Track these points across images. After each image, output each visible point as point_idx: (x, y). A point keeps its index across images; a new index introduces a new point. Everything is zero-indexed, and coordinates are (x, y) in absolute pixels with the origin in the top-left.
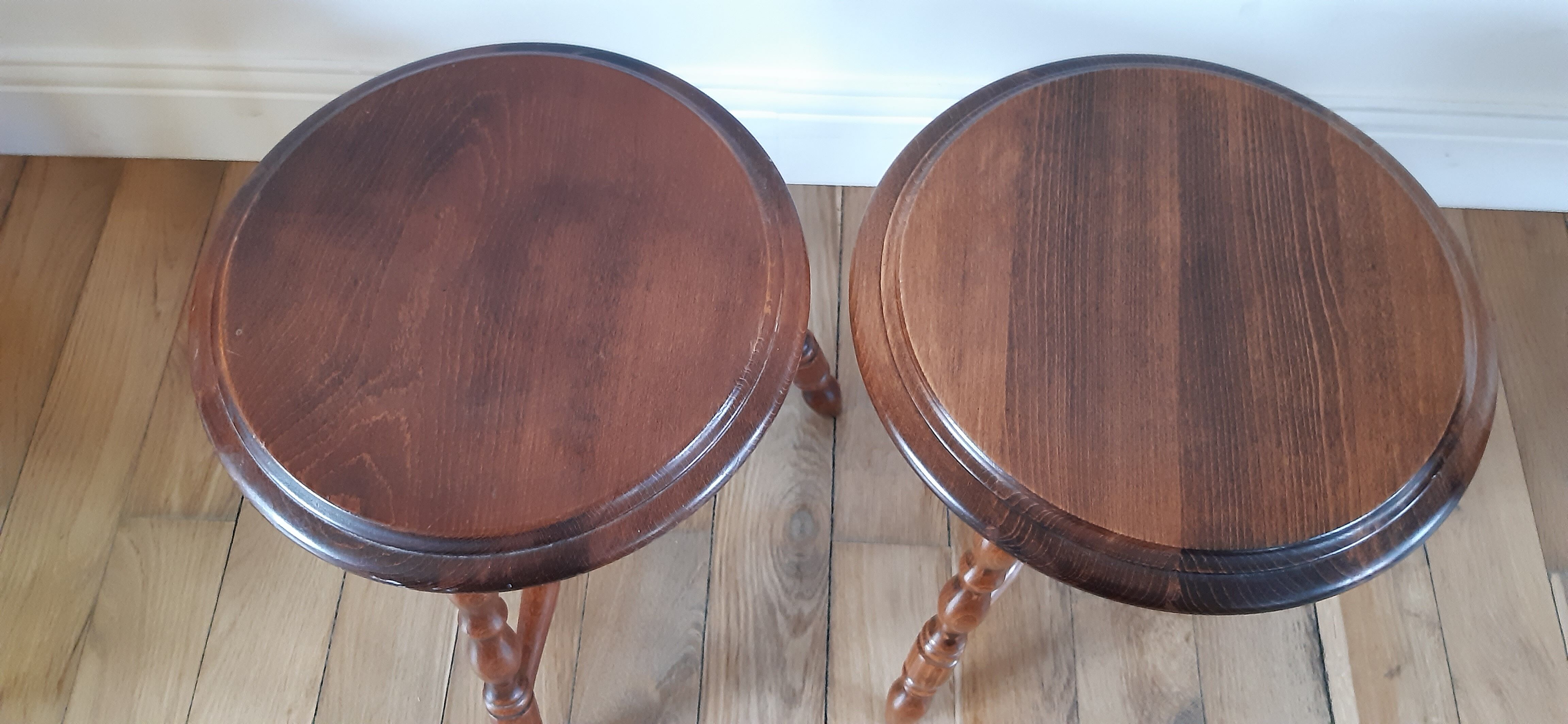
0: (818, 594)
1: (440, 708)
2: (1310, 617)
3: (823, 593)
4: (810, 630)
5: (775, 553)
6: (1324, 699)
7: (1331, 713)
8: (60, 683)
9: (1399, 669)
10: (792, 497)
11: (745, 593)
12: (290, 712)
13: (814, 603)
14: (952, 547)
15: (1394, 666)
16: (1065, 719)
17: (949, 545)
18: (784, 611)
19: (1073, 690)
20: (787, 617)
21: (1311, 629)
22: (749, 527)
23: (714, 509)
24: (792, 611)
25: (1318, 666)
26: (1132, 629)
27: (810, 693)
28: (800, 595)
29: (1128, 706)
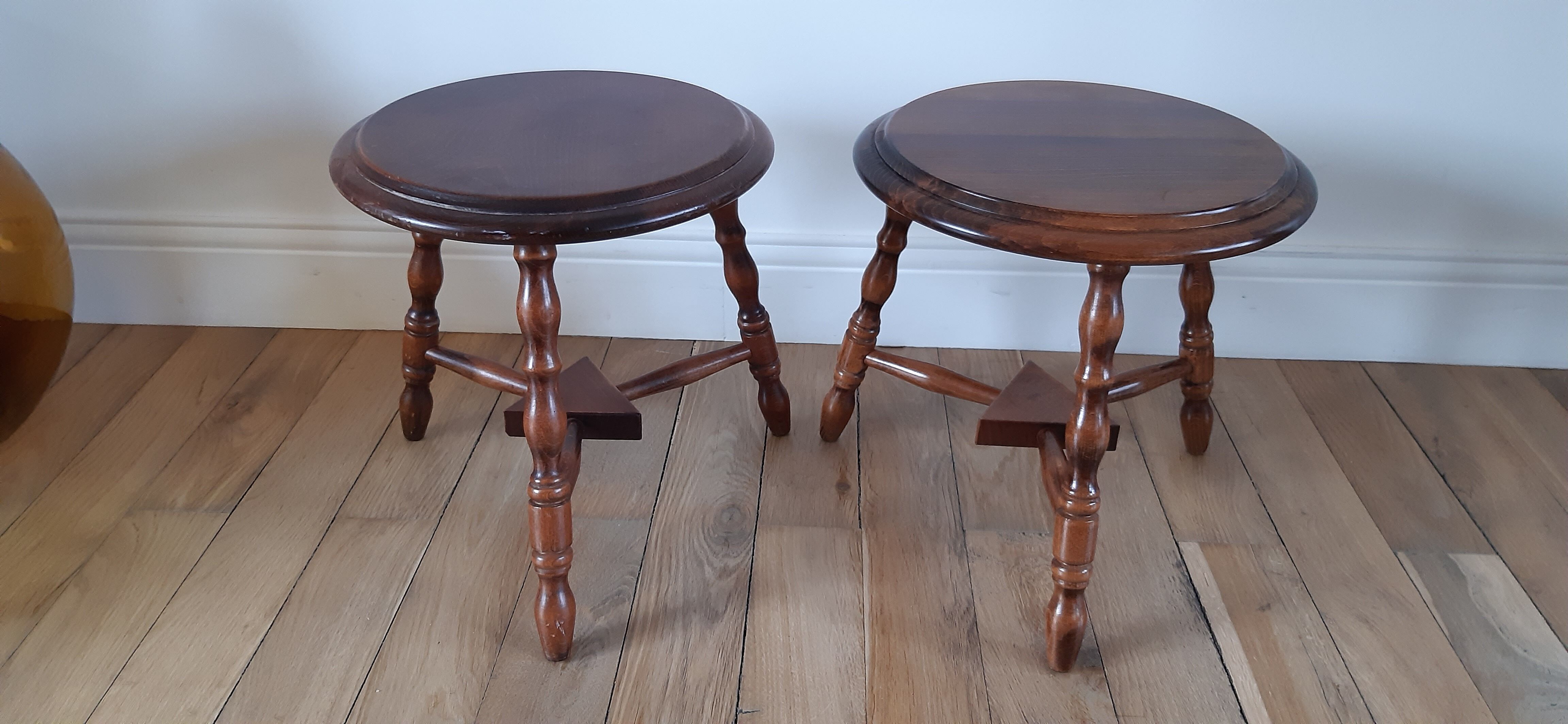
0: (743, 555)
1: (388, 623)
2: (1183, 574)
3: (748, 553)
4: (734, 576)
5: (706, 531)
6: (1203, 623)
7: (1211, 632)
8: (37, 608)
9: (1269, 606)
10: (724, 500)
11: (677, 554)
12: (246, 626)
13: (739, 560)
14: (863, 529)
15: (1265, 603)
16: (966, 632)
17: (860, 527)
18: (711, 564)
19: (973, 615)
20: (714, 569)
21: (1185, 581)
22: (684, 516)
23: (654, 507)
24: (718, 564)
25: (1195, 603)
26: (1024, 579)
27: (731, 613)
28: (727, 555)
29: (1023, 625)
